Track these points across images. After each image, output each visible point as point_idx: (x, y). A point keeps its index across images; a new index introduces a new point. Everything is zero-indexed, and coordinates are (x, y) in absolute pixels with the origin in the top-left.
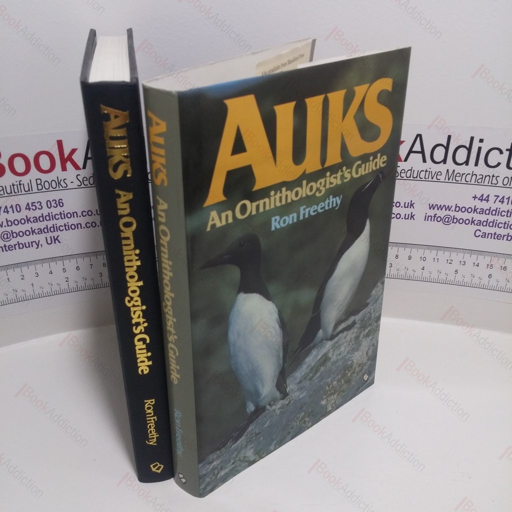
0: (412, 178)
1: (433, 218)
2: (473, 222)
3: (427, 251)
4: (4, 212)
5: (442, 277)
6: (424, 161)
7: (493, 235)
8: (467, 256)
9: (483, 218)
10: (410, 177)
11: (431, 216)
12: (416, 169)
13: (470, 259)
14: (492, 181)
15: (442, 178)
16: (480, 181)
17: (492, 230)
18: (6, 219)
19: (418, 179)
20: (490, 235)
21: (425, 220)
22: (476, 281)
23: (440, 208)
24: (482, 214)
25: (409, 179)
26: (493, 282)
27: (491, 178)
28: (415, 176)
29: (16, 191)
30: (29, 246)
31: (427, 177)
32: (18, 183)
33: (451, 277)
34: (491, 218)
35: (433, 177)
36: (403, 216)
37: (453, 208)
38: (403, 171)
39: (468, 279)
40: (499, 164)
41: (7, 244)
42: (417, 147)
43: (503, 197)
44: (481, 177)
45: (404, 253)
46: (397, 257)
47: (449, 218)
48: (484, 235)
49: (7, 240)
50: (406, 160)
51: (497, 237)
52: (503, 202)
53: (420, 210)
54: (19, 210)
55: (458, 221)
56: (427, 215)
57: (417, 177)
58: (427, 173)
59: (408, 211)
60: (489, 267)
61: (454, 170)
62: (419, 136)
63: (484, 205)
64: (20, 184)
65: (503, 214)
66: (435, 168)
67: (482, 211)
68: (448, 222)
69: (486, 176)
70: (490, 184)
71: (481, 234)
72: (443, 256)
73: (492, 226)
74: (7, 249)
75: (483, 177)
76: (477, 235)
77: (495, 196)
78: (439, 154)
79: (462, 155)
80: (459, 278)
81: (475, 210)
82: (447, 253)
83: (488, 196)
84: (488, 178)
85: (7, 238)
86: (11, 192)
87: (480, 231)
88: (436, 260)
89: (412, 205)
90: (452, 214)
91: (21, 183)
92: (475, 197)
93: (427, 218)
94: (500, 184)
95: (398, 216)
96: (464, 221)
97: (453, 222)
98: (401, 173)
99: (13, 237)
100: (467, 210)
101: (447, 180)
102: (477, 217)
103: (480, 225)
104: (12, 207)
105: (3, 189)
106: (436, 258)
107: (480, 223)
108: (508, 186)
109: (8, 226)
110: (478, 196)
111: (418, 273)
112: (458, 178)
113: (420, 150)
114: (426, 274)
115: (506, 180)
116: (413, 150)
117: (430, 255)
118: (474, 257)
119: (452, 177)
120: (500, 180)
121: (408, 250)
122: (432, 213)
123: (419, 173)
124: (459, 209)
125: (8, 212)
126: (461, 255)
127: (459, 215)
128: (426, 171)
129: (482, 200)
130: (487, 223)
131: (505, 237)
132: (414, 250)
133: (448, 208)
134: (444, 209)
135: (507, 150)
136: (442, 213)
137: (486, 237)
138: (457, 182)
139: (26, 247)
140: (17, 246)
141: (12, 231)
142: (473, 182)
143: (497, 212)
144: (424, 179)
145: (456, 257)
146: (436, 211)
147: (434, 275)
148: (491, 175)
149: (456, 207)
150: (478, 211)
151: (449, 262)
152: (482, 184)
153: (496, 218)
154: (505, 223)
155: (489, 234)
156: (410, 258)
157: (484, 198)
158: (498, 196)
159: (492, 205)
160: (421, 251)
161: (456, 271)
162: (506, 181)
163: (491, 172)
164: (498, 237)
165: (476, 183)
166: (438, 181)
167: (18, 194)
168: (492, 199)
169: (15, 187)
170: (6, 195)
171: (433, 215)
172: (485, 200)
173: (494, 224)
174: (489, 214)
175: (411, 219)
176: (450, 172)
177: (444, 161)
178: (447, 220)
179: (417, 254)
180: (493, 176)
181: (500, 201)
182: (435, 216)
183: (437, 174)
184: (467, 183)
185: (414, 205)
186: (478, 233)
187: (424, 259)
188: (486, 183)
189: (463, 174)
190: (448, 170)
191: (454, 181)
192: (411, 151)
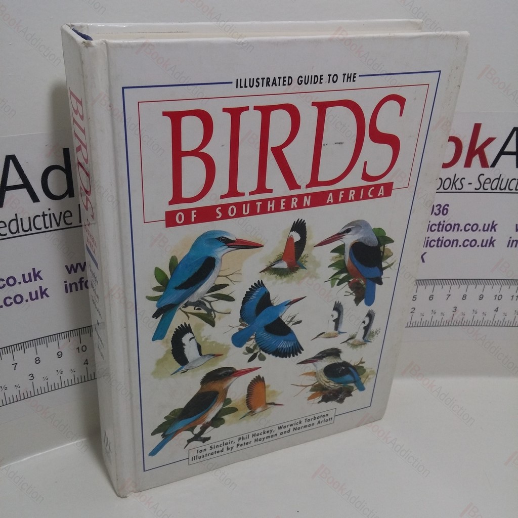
0: (498, 190)
3: (505, 287)
10: (496, 188)
12: (505, 178)
19: (507, 190)
21: (508, 246)
25: (494, 191)
28: (503, 187)
36: (479, 243)
38: (488, 181)
42: (511, 146)
45: (474, 291)
46: (464, 297)
50: (493, 165)
53: (504, 233)
56: (512, 240)
57: (505, 188)
59: (487, 236)
88: (515, 298)
89: (493, 227)
93: (510, 243)
95: (473, 243)
98: (484, 183)
111: (490, 316)
113: (514, 149)
114: (499, 317)
116: (506, 150)
117: (508, 291)
121: (480, 287)
123: (509, 182)
132: (488, 287)
144: (514, 191)
147: (510, 317)
156: (481, 298)
160: (497, 287)
175: (489, 246)
179: (490, 291)
185: (496, 227)
187: (499, 298)
192: (502, 152)
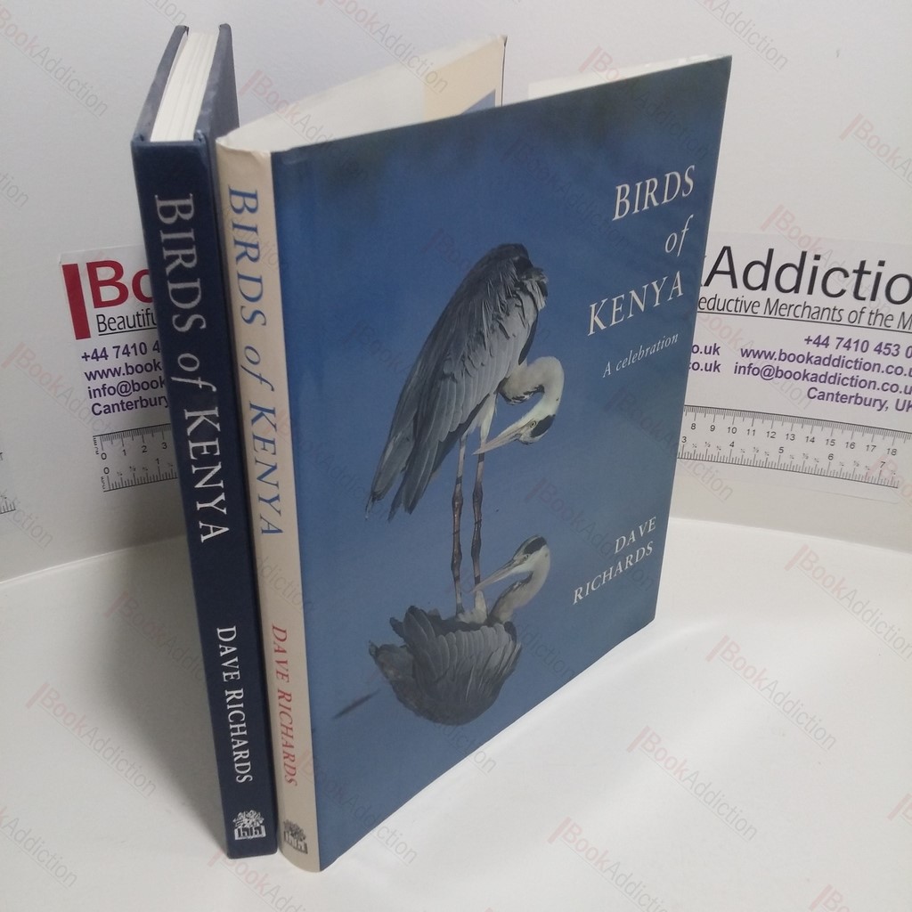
0: (716, 311)
1: (747, 369)
2: (805, 376)
3: (738, 419)
4: (123, 354)
5: (761, 457)
6: (735, 285)
7: (835, 396)
8: (797, 426)
9: (820, 370)
10: (714, 308)
11: (744, 367)
12: (722, 297)
13: (802, 431)
14: (834, 316)
15: (760, 311)
16: (816, 315)
17: (834, 389)
18: (126, 364)
19: (726, 311)
20: (830, 396)
21: (735, 372)
22: (810, 463)
23: (758, 354)
24: (819, 364)
26: (835, 466)
27: (832, 311)
28: (720, 307)
29: (142, 324)
30: (156, 404)
31: (738, 309)
32: (144, 312)
33: (773, 458)
34: (832, 371)
35: (748, 309)
36: (702, 366)
37: (777, 356)
39: (798, 461)
40: (843, 292)
41: (125, 400)
42: (724, 266)
43: (850, 340)
44: (817, 310)
45: (704, 421)
46: (693, 427)
47: (770, 370)
48: (822, 396)
49: (125, 394)
50: (707, 284)
51: (841, 398)
52: (849, 347)
53: (729, 358)
54: (143, 351)
55: (784, 374)
56: (738, 366)
57: (723, 309)
58: (739, 303)
59: (711, 359)
60: (829, 443)
61: (778, 300)
62: (727, 249)
63: (822, 352)
64: (147, 314)
65: (849, 366)
66: (750, 296)
67: (819, 361)
68: (768, 375)
69: (824, 310)
70: (830, 321)
71: (817, 394)
72: (762, 426)
73: (834, 383)
74: (125, 408)
75: (820, 311)
76: (812, 396)
77: (838, 338)
78: (756, 276)
79: (789, 278)
80: (785, 459)
81: (809, 359)
82: (768, 423)
83: (828, 338)
84: (827, 311)
85: (126, 392)
86: (135, 326)
87: (816, 390)
88: (751, 433)
89: (716, 350)
90: (775, 364)
91: (149, 311)
92: (808, 340)
93: (738, 369)
94: (845, 321)
95: (697, 366)
96: (793, 375)
97: (776, 376)
99: (134, 390)
100: (796, 358)
101: (767, 315)
102: (812, 369)
103: (815, 381)
104: (134, 346)
105: (123, 321)
106: (751, 430)
107: (816, 378)
108: (856, 324)
109: (128, 373)
110: (813, 338)
111: (725, 452)
112: (783, 312)
113: (728, 269)
114: (736, 453)
115: (854, 315)
116: (718, 269)
117: (743, 424)
118: (808, 427)
119: (774, 309)
120: (845, 314)
121: (710, 416)
122: (745, 362)
123: (727, 303)
124: (784, 356)
125: (128, 354)
126: (788, 425)
127: (785, 366)
128: (737, 301)
129: (818, 344)
130: (826, 378)
131: (853, 399)
132: (719, 417)
133: (770, 355)
134: (763, 356)
135: (855, 271)
136: (760, 363)
137: (825, 398)
138: (782, 317)
139: (152, 405)
140: (139, 404)
141: (132, 381)
142: (805, 318)
143: (840, 362)
144: (734, 312)
145: (782, 428)
146: (751, 359)
147: (749, 455)
148: (832, 308)
149: (781, 354)
150: (813, 360)
151: (771, 435)
152: (819, 320)
153: (838, 370)
154: (852, 379)
155: (829, 394)
156: (713, 428)
157: (821, 342)
158: (842, 339)
159: (832, 351)
160: (729, 419)
161: (781, 449)
162: (853, 317)
163: (831, 303)
164: (843, 399)
165: (810, 319)
166: (755, 315)
167: (143, 327)
168: (833, 342)
169: (141, 318)
170: (127, 329)
171: (747, 366)
172: (822, 344)
173: (836, 379)
174: (828, 365)
175: (714, 371)
176: (772, 303)
177: (764, 286)
178: (767, 373)
179: (723, 422)
180: (835, 309)
181: (844, 346)
182: (749, 367)
183: (753, 305)
184: (796, 318)
185: (719, 350)
186: (813, 393)
187: (734, 431)
188: (824, 320)
189: (791, 306)
190: (769, 299)
191: (778, 316)
192: (714, 271)
